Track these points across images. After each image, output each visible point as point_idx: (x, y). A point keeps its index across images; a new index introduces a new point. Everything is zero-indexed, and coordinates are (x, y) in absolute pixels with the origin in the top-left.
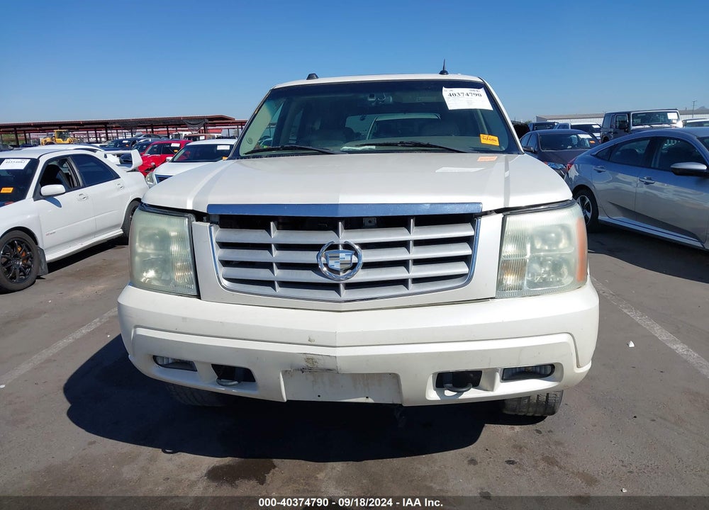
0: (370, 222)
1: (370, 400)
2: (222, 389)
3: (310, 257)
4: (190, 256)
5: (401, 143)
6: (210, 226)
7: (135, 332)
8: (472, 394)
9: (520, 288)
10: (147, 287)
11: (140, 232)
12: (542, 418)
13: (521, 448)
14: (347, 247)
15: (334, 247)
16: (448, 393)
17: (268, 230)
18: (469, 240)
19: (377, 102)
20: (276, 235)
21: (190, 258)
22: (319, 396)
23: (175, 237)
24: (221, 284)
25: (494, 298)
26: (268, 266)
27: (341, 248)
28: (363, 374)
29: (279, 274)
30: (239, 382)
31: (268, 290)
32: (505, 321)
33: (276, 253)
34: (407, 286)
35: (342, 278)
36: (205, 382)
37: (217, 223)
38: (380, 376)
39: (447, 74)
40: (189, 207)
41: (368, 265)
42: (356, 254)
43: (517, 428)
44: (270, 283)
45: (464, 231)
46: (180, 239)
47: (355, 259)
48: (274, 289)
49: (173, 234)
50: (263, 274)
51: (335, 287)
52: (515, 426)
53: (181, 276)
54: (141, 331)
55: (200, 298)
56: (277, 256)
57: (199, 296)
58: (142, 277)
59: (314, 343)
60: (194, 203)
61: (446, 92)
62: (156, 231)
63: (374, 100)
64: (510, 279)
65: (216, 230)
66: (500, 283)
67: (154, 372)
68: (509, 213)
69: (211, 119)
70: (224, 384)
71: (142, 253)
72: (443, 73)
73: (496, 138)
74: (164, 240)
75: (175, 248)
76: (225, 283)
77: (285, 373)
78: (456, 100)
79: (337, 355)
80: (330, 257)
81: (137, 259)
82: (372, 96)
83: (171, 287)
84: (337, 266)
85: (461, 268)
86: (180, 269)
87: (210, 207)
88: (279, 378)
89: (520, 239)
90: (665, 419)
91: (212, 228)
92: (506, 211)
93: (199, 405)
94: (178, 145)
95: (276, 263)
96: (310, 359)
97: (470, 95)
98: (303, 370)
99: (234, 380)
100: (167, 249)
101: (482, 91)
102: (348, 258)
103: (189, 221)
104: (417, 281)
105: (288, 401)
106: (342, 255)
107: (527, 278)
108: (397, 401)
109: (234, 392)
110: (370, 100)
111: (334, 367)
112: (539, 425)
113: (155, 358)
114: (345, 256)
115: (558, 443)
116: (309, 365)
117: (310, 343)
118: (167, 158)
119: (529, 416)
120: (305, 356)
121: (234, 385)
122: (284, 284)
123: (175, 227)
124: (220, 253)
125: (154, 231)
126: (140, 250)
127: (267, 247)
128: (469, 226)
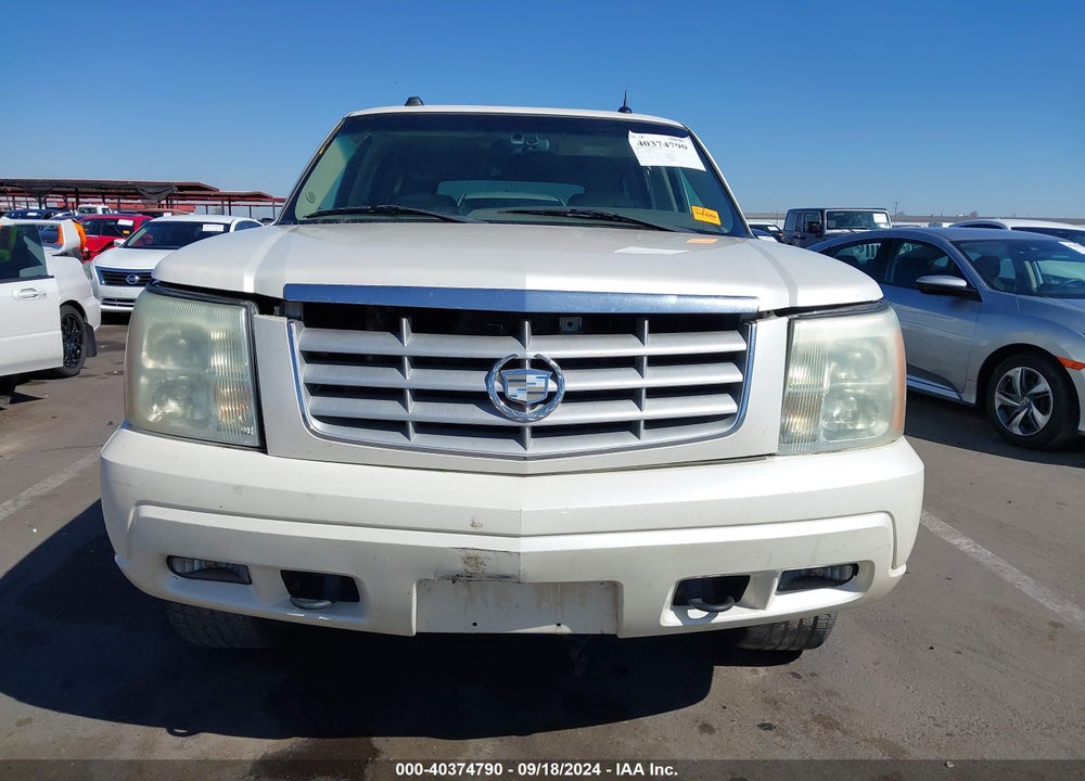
0: (570, 324)
1: (565, 629)
2: (298, 616)
3: (474, 381)
4: (249, 376)
5: (572, 211)
6: (289, 324)
7: (137, 514)
8: (733, 615)
9: (814, 439)
10: (161, 431)
11: (150, 331)
12: (795, 655)
13: (775, 703)
14: (539, 364)
15: (515, 363)
16: (695, 614)
17: (397, 331)
18: (738, 359)
19: (525, 147)
20: (412, 343)
21: (248, 380)
22: (475, 624)
23: (220, 340)
24: (308, 426)
25: (774, 455)
26: (395, 394)
27: (528, 367)
28: (556, 584)
29: (416, 410)
30: (333, 602)
31: (395, 437)
32: (796, 491)
33: (410, 373)
34: (637, 433)
35: (531, 418)
36: (267, 602)
37: (299, 319)
38: (583, 587)
39: (631, 112)
40: (249, 288)
41: (574, 397)
42: (555, 377)
43: (762, 670)
44: (399, 426)
45: (730, 343)
46: (231, 345)
47: (552, 386)
48: (407, 436)
49: (216, 336)
50: (387, 409)
51: (514, 433)
52: (758, 668)
53: (228, 412)
54: (149, 512)
55: (266, 453)
56: (413, 378)
57: (263, 448)
58: (150, 413)
59: (479, 530)
60: (257, 282)
61: (634, 139)
62: (179, 332)
63: (521, 143)
64: (799, 424)
65: (299, 330)
66: (784, 431)
67: (167, 587)
68: (796, 316)
69: (182, 187)
70: (306, 605)
71: (152, 370)
72: (623, 110)
73: (716, 213)
74: (198, 345)
75: (219, 361)
76: (317, 425)
77: (421, 584)
78: (652, 152)
79: (521, 551)
80: (510, 381)
81: (144, 380)
82: (518, 137)
83: (208, 433)
84: (522, 397)
85: (725, 405)
86: (227, 400)
87: (288, 288)
88: (410, 593)
89: (815, 360)
90: (975, 651)
91: (293, 326)
92: (792, 313)
93: (227, 646)
94: (130, 223)
95: (411, 390)
96: (472, 557)
97: (670, 146)
98: (455, 579)
99: (320, 598)
100: (205, 363)
101: (687, 141)
102: (540, 384)
103: (247, 314)
104: (653, 424)
105: (417, 633)
106: (530, 378)
107: (823, 423)
108: (609, 630)
109: (322, 619)
110: (515, 142)
111: (515, 573)
112: (793, 665)
113: (170, 561)
114: (536, 380)
115: (830, 693)
116: (470, 570)
117: (473, 529)
118: (116, 241)
119: (779, 651)
120: (463, 554)
121: (325, 607)
122: (425, 427)
123: (220, 324)
124: (308, 372)
125: (174, 332)
126: (150, 364)
127: (394, 362)
128: (736, 335)
